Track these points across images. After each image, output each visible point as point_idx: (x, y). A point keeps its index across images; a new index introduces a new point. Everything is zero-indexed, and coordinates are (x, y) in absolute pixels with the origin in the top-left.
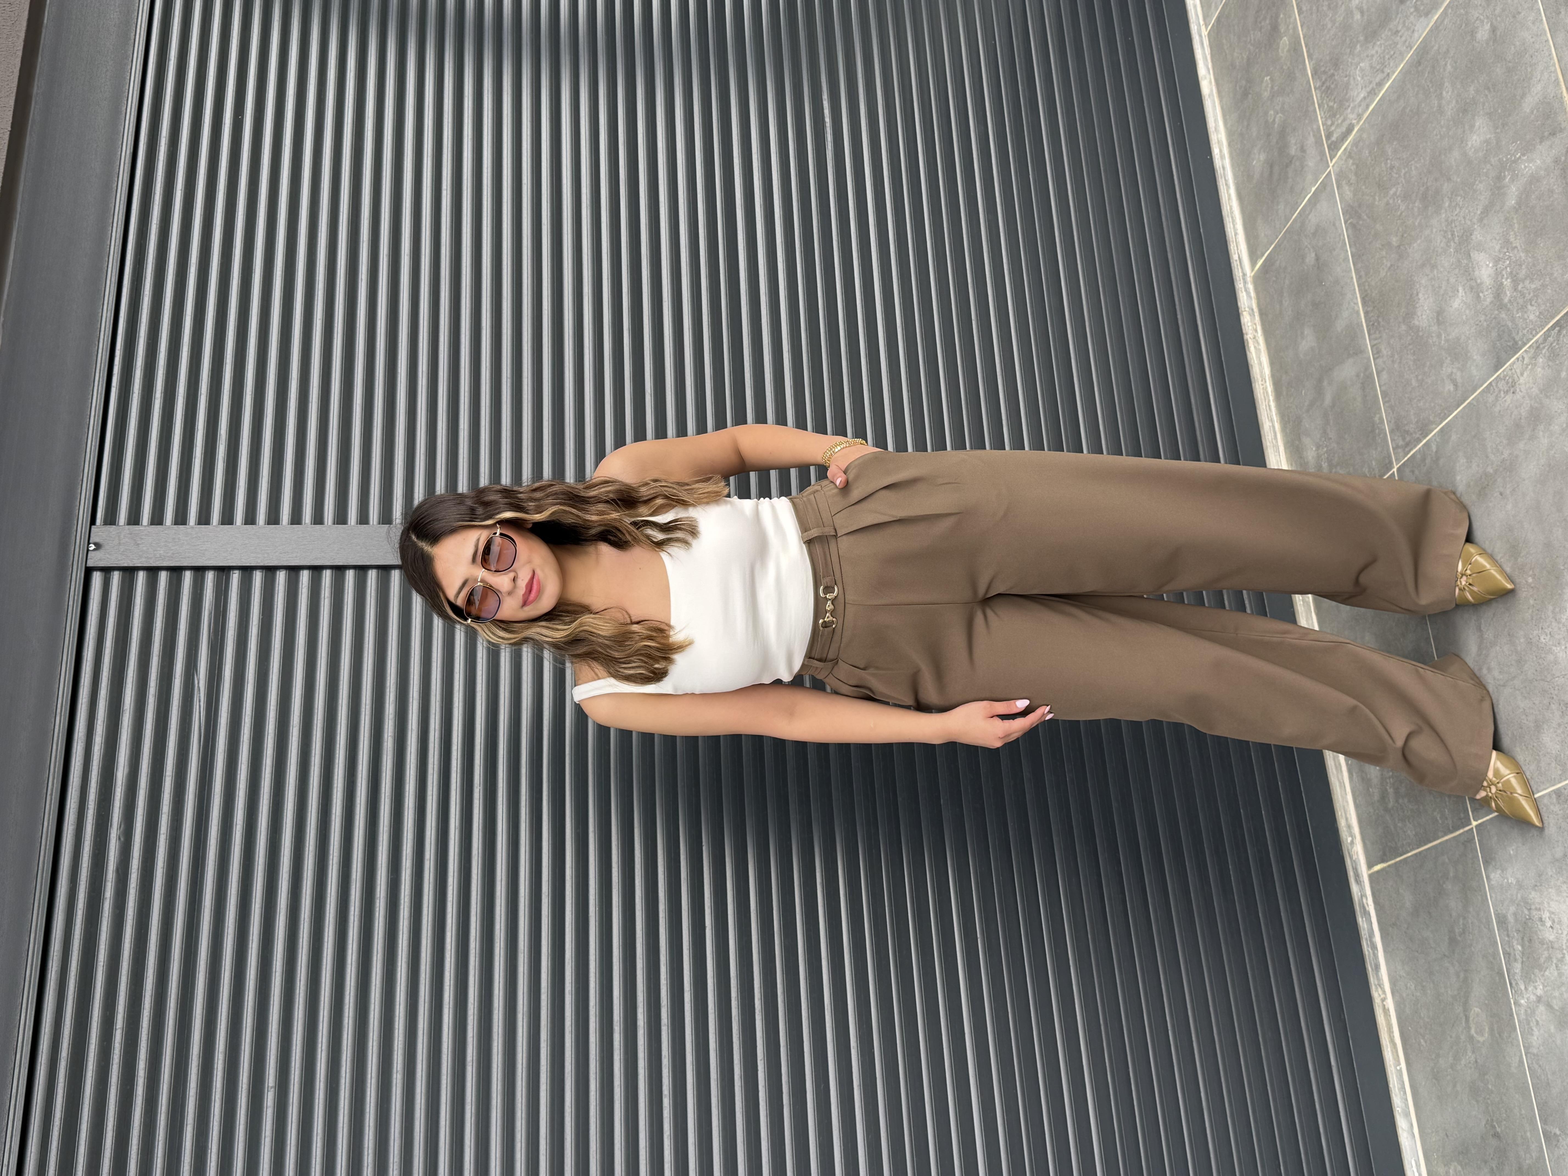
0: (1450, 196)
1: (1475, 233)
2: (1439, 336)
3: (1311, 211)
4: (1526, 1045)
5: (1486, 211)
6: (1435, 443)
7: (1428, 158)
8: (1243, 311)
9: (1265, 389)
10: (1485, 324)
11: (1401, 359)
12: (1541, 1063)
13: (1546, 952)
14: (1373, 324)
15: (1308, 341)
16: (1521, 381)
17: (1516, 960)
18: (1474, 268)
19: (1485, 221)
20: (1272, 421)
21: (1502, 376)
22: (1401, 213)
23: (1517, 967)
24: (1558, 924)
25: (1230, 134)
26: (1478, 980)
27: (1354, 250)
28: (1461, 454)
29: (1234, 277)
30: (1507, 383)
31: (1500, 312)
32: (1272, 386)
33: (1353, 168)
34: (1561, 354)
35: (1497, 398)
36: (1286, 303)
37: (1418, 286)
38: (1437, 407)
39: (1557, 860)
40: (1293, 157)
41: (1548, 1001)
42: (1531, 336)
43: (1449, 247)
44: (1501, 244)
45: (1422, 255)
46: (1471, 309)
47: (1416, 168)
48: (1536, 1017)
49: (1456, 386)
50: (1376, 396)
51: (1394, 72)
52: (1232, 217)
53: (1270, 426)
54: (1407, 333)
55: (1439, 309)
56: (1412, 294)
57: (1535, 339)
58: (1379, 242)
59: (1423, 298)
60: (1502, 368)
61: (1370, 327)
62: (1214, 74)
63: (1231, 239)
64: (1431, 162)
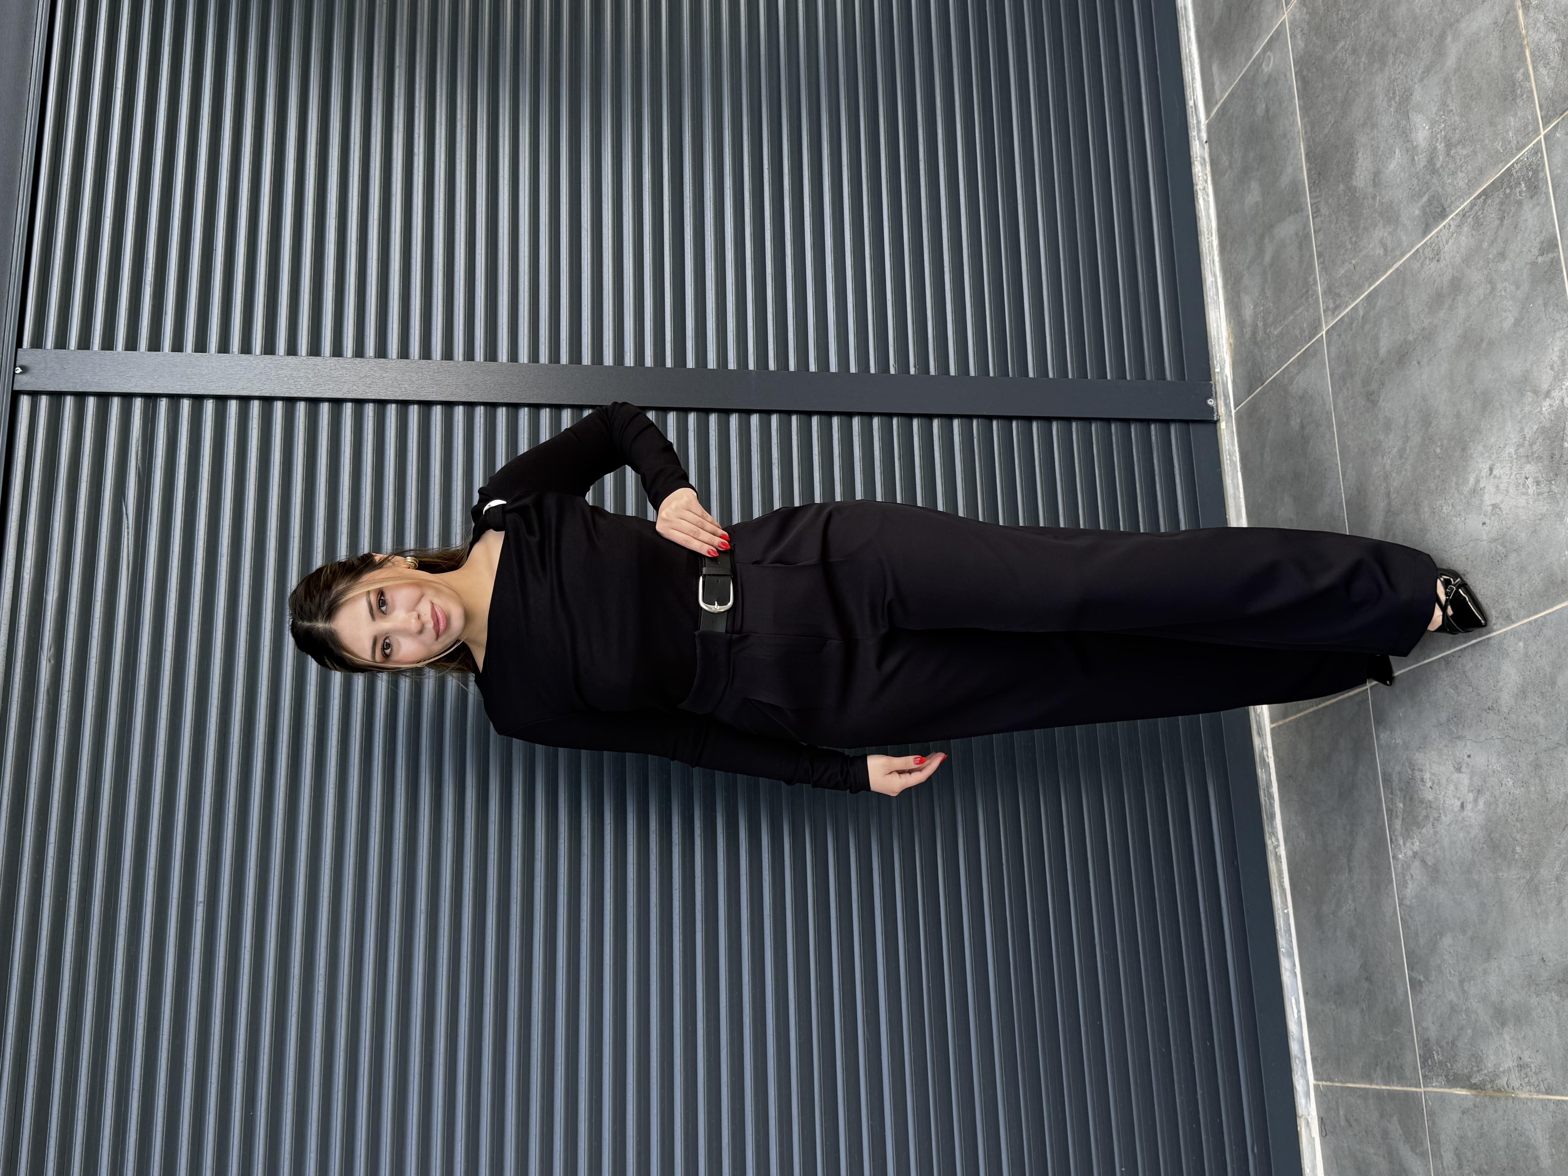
0: (1394, 53)
1: (1416, 93)
2: (1374, 198)
3: (1265, 58)
4: (1401, 897)
5: (1427, 71)
6: (1363, 307)
7: (1376, 12)
8: (1194, 161)
9: (1211, 243)
10: (1417, 189)
11: (1337, 219)
12: (1412, 914)
13: (1425, 811)
14: (1314, 182)
15: (1253, 195)
16: (1446, 249)
18: (1412, 129)
19: (1425, 81)
20: (1215, 276)
21: (1429, 243)
22: (1348, 68)
23: (1398, 824)
24: (1437, 785)
26: (1362, 834)
27: (1302, 103)
28: (1385, 320)
29: (1189, 123)
30: (1433, 250)
31: (1432, 177)
32: (1217, 240)
33: (1307, 17)
34: (1485, 223)
35: (1422, 265)
36: (1236, 154)
37: (1358, 145)
38: (1367, 272)
39: (1441, 725)
41: (1422, 857)
42: (1458, 204)
43: (1390, 106)
44: (1438, 106)
45: (1364, 113)
46: (1405, 172)
47: (1365, 21)
48: (1411, 872)
49: (1386, 250)
50: (1312, 256)
52: (1191, 62)
53: (1212, 281)
54: (1345, 192)
55: (1376, 170)
56: (1353, 153)
57: (1462, 207)
58: (1325, 96)
59: (1362, 159)
60: (1429, 234)
61: (1311, 185)
63: (1188, 86)
64: (1379, 15)
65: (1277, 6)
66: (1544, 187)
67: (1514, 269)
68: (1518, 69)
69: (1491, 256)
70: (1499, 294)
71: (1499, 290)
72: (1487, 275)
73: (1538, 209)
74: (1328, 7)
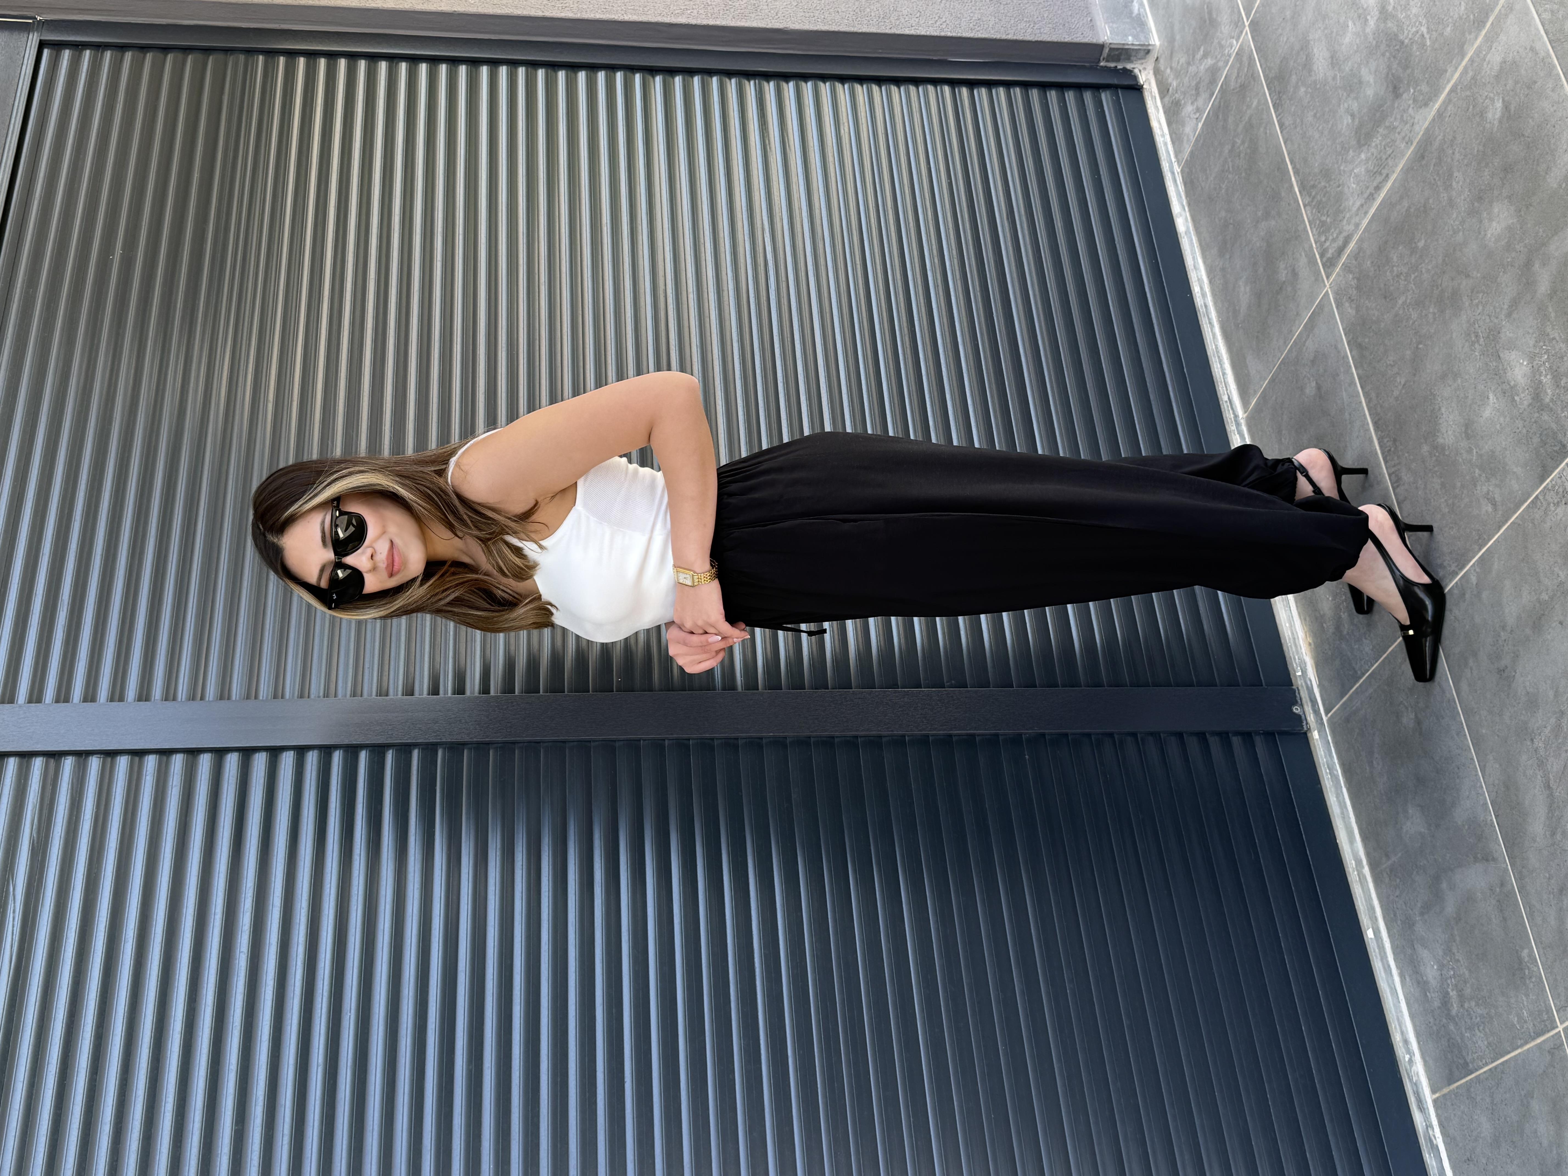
0: (1470, 294)
1: (1504, 330)
2: (1470, 451)
3: (1308, 336)
5: (1515, 304)
7: (1440, 258)
10: (1524, 431)
11: (1425, 485)
14: (1390, 450)
18: (1506, 369)
19: (1515, 315)
21: (1550, 486)
22: (1414, 322)
25: (1210, 271)
27: (1360, 372)
28: (1508, 583)
29: (1225, 420)
30: (1557, 493)
31: (1541, 414)
33: (1354, 283)
35: (1546, 514)
37: (1439, 400)
38: (1474, 533)
40: (1284, 282)
43: (1474, 350)
44: (1535, 337)
45: (1442, 364)
46: (1505, 417)
47: (1428, 271)
49: (1494, 505)
51: (1394, 172)
52: (1219, 357)
54: (1431, 453)
55: (1467, 421)
56: (1434, 409)
58: (1389, 358)
59: (1447, 413)
60: (1548, 477)
61: (1386, 453)
62: (1190, 211)
63: (1219, 380)
64: (1444, 260)
65: (1316, 280)
74: (1379, 267)
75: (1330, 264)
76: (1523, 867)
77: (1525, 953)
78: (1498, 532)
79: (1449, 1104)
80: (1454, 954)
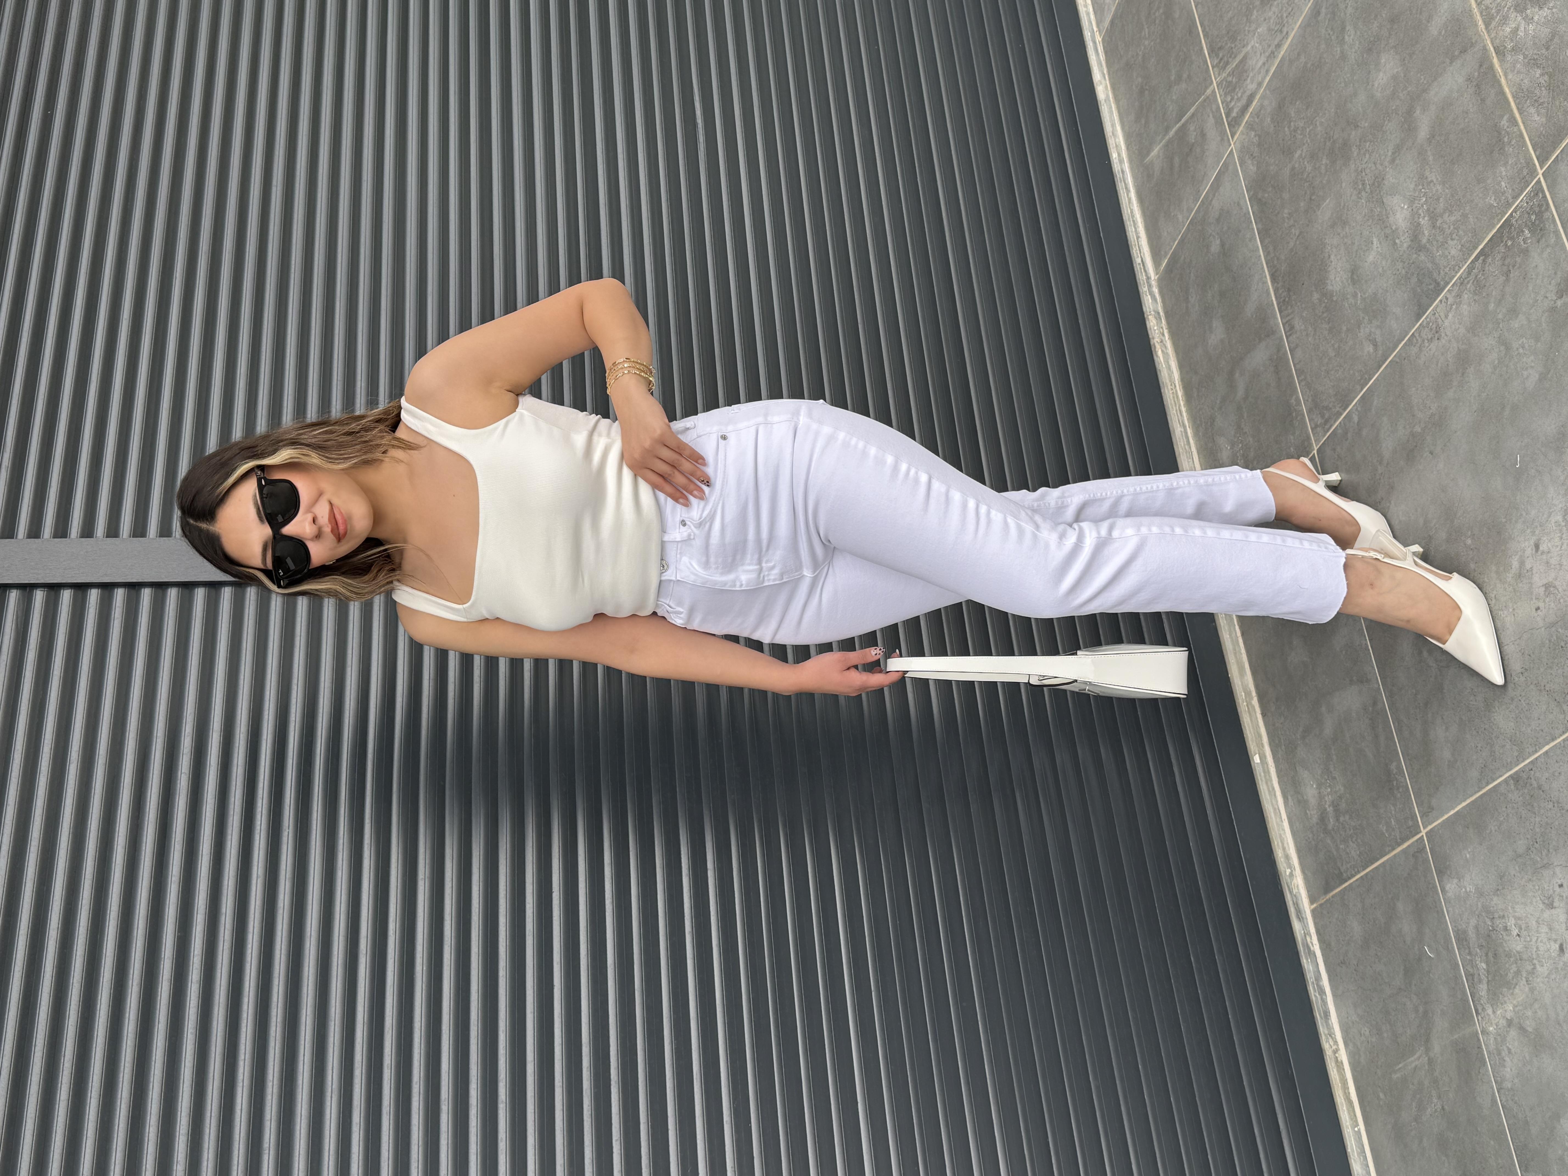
0: (1358, 144)
1: (1387, 176)
2: (1355, 296)
3: (1214, 195)
4: (1499, 1079)
5: (1398, 149)
6: (1357, 413)
7: (1333, 110)
8: (1148, 316)
9: (1175, 396)
10: (1404, 272)
11: (1315, 331)
12: (1516, 1098)
13: (1514, 966)
14: (1284, 301)
16: (1446, 324)
17: (1480, 981)
18: (1389, 214)
19: (1397, 162)
20: (1184, 427)
21: (1425, 323)
22: (1308, 175)
23: (1483, 989)
24: (1525, 930)
25: (1128, 137)
26: (1439, 1012)
27: (1260, 226)
28: (1385, 419)
29: (1138, 281)
30: (1431, 329)
31: (1419, 255)
32: (1182, 391)
33: (1256, 140)
34: (1488, 285)
35: (1420, 350)
36: (1193, 299)
37: (1329, 248)
38: (1357, 374)
39: (1520, 856)
40: (1194, 145)
41: (1519, 1023)
42: (1453, 274)
43: (1361, 198)
44: (1415, 181)
45: (1332, 214)
46: (1387, 259)
47: (1322, 123)
48: (1508, 1045)
49: (1375, 345)
50: (1291, 376)
51: (1293, 29)
52: (1134, 221)
54: (1320, 300)
55: (1353, 267)
56: (1324, 257)
57: (1458, 275)
58: (1286, 211)
59: (1336, 260)
60: (1424, 315)
61: (1281, 304)
62: (1110, 79)
63: (1133, 243)
64: (1336, 113)
65: (1222, 140)
66: (1552, 226)
67: (1529, 321)
68: (1502, 117)
69: (1500, 316)
70: (1517, 352)
71: (1515, 349)
72: (1499, 338)
73: (1548, 250)
74: (1278, 123)
75: (1234, 124)
76: (1393, 686)
77: (1393, 766)
78: (1378, 371)
79: (1325, 912)
80: (1331, 772)
